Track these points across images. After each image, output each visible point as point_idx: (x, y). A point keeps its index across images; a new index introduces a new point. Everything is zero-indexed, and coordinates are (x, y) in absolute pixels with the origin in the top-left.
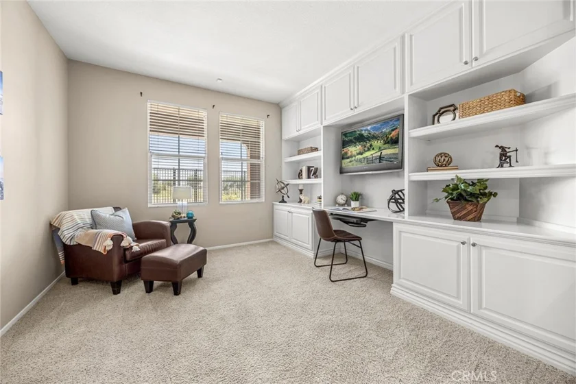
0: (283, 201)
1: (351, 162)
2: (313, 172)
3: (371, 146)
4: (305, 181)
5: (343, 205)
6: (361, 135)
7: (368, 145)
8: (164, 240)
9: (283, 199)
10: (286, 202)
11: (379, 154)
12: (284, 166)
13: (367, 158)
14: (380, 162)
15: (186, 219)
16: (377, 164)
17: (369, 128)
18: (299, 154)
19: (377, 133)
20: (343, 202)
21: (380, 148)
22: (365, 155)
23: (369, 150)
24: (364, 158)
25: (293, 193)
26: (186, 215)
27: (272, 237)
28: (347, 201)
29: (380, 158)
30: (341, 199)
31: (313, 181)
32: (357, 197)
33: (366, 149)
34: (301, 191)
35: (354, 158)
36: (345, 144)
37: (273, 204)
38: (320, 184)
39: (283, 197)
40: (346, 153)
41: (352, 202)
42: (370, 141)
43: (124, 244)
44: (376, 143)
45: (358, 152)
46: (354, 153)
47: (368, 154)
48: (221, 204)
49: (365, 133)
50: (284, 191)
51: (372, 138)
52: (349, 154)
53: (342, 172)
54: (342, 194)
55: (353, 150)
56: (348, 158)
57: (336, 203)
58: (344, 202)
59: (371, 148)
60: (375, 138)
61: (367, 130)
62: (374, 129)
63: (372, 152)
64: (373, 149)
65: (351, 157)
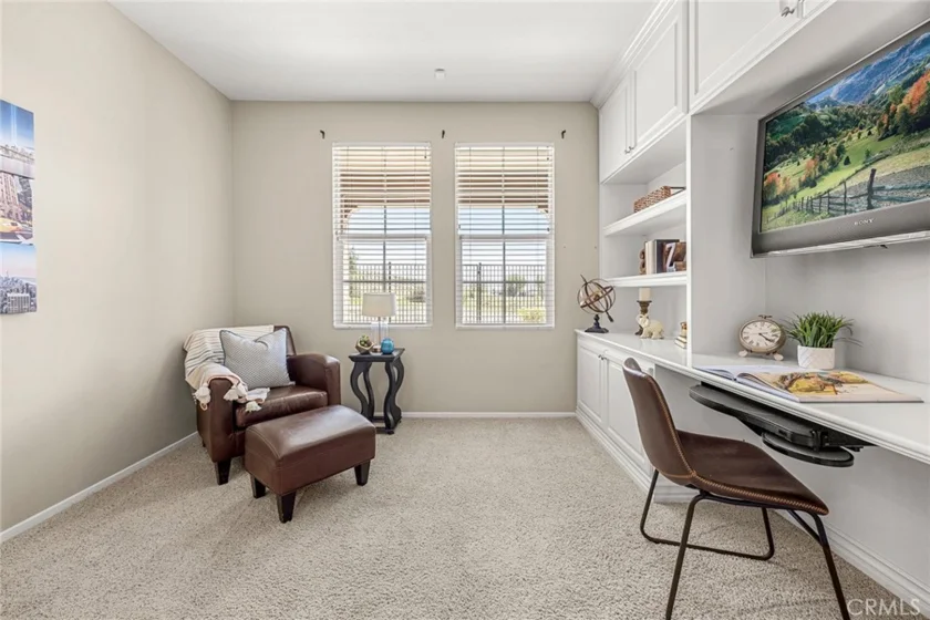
0: (597, 329)
1: (783, 213)
2: (669, 255)
3: (840, 151)
4: (652, 279)
5: (767, 355)
6: (813, 123)
7: (832, 149)
8: (322, 394)
9: (597, 324)
10: (604, 331)
11: (865, 177)
12: (604, 245)
13: (826, 196)
14: (870, 207)
15: (379, 354)
16: (860, 215)
17: (833, 93)
18: (636, 210)
19: (858, 105)
20: (764, 345)
21: (868, 154)
22: (821, 187)
23: (834, 166)
24: (820, 197)
25: (622, 309)
26: (379, 347)
27: (574, 410)
28: (781, 342)
29: (871, 192)
30: (761, 335)
31: (671, 278)
32: (823, 332)
33: (826, 165)
34: (644, 306)
35: (791, 200)
36: (769, 157)
37: (576, 334)
38: (684, 287)
39: (597, 318)
40: (772, 185)
41: (801, 350)
42: (835, 135)
43: (230, 396)
44: (856, 141)
45: (803, 178)
46: (794, 182)
47: (830, 182)
48: (460, 329)
49: (823, 115)
50: (601, 305)
51: (844, 126)
52: (780, 188)
53: (759, 247)
54: (765, 318)
55: (788, 173)
56: (776, 201)
57: (738, 346)
58: (772, 346)
59: (841, 158)
60: (851, 122)
61: (829, 102)
62: (849, 92)
63: (843, 173)
64: (847, 162)
65: (785, 196)
